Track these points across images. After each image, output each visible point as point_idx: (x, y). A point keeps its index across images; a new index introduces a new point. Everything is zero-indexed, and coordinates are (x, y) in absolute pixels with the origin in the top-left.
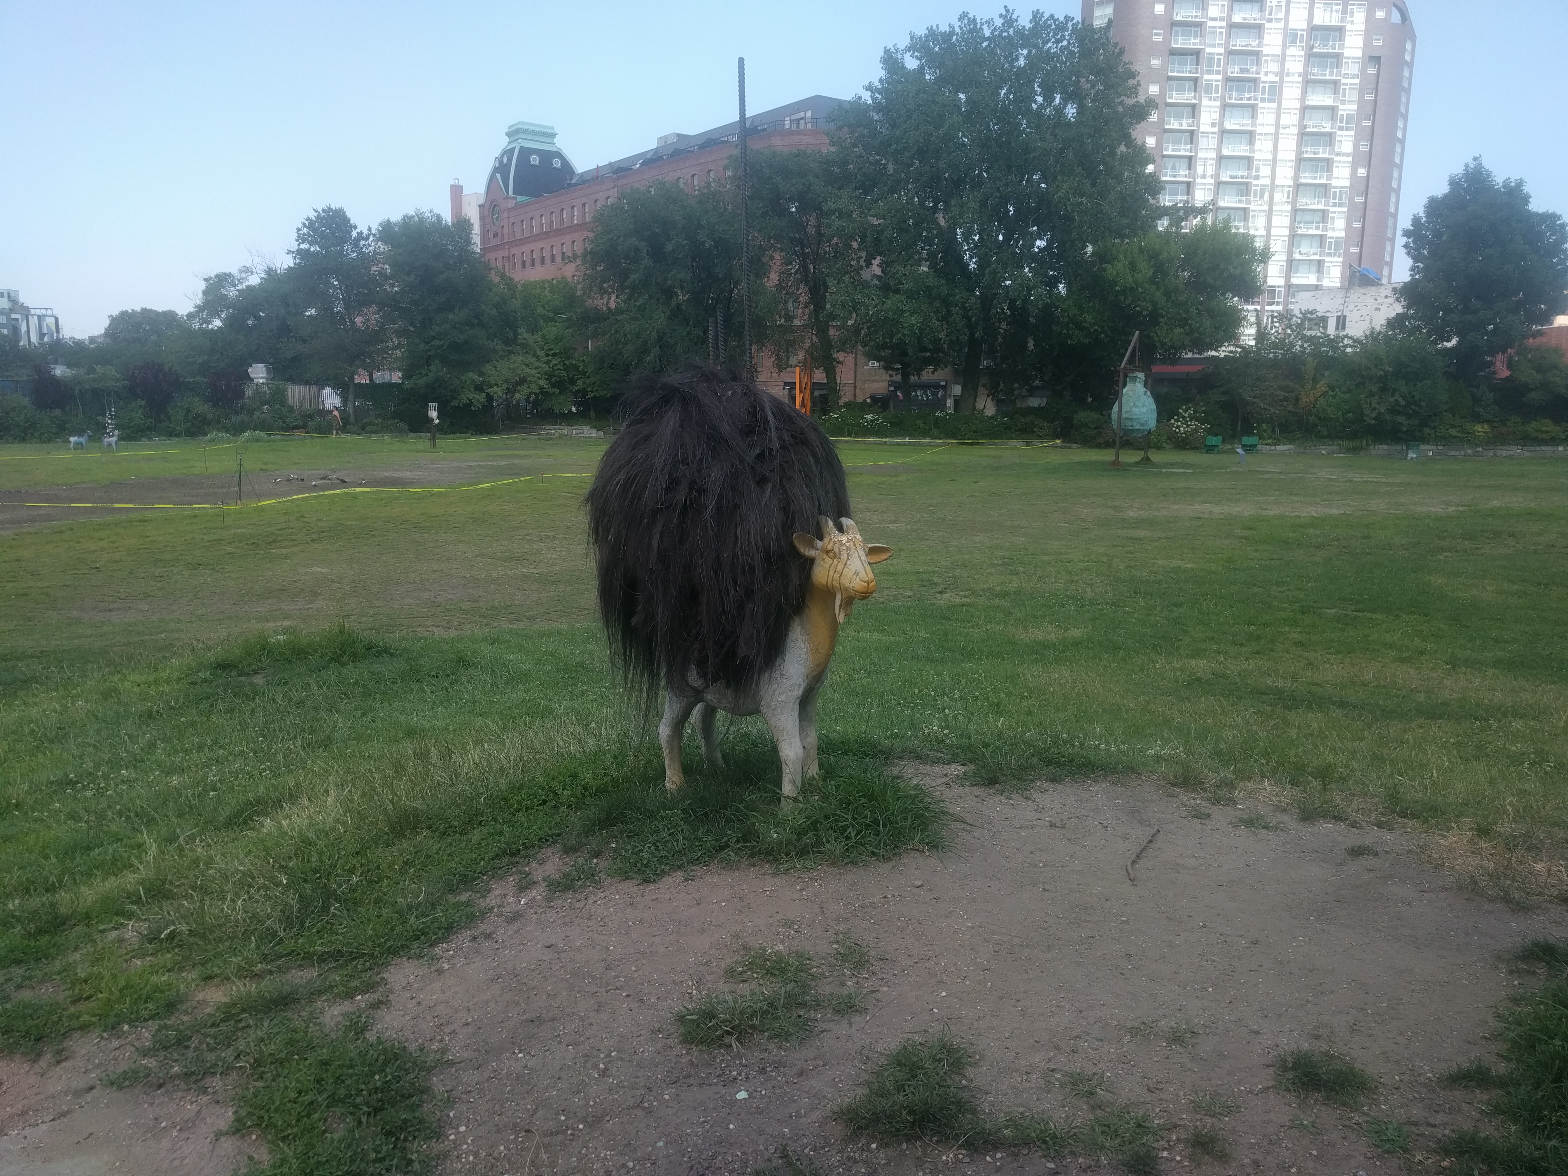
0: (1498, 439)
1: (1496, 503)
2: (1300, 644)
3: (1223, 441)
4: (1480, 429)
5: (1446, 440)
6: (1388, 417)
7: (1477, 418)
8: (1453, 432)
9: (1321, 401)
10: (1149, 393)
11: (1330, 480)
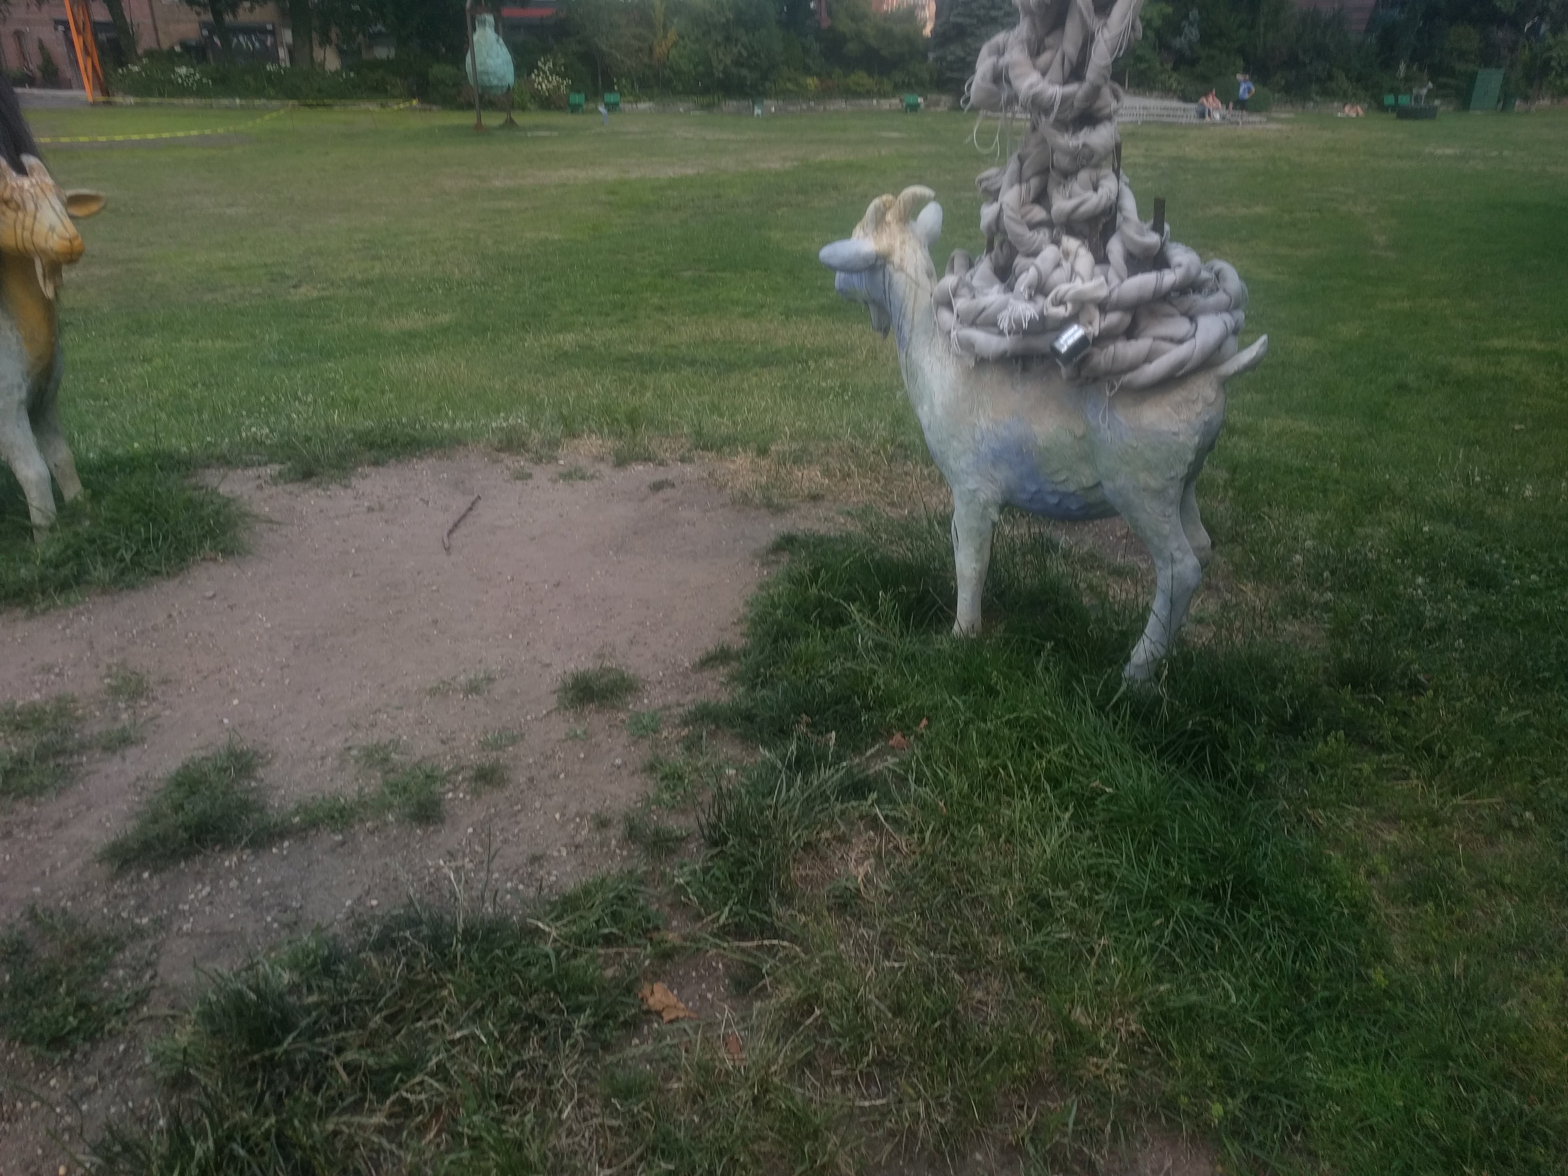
0: (826, 94)
1: (823, 157)
2: (661, 309)
3: (587, 99)
4: (812, 82)
5: (784, 95)
6: (734, 70)
7: (807, 71)
8: (789, 85)
9: (673, 52)
10: (501, 41)
11: (686, 139)
